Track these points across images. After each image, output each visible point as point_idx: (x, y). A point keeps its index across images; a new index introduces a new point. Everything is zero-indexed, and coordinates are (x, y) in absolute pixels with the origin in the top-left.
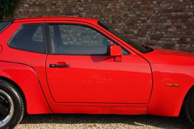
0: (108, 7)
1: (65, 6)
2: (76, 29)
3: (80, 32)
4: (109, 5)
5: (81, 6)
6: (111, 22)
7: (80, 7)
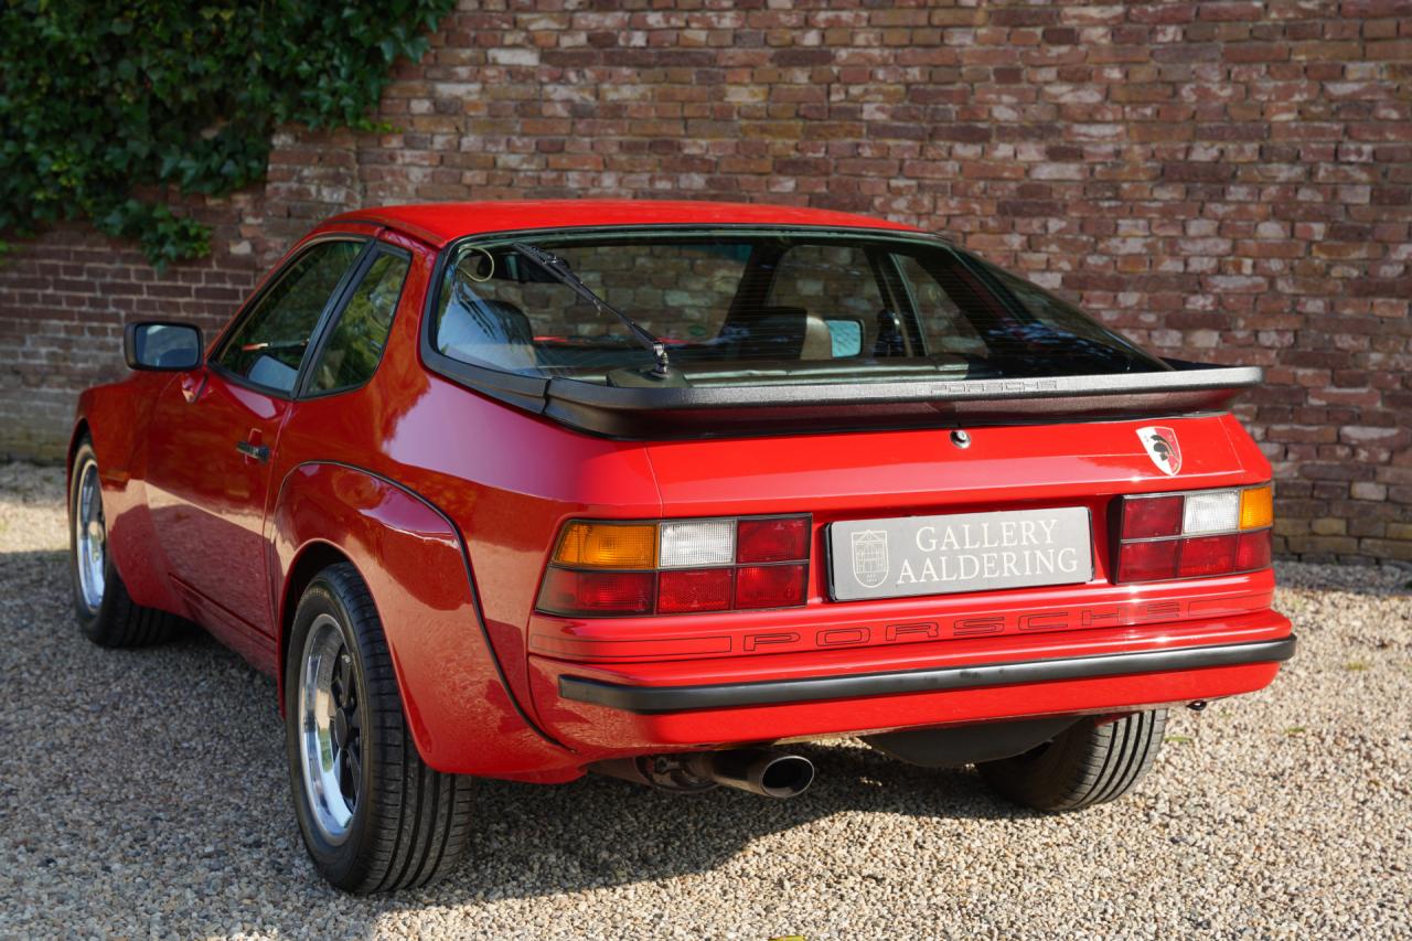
0: (1338, 89)
1: (915, 73)
2: (1016, 241)
3: (1049, 267)
4: (1356, 69)
5: (1076, 76)
6: (1361, 196)
7: (1063, 77)
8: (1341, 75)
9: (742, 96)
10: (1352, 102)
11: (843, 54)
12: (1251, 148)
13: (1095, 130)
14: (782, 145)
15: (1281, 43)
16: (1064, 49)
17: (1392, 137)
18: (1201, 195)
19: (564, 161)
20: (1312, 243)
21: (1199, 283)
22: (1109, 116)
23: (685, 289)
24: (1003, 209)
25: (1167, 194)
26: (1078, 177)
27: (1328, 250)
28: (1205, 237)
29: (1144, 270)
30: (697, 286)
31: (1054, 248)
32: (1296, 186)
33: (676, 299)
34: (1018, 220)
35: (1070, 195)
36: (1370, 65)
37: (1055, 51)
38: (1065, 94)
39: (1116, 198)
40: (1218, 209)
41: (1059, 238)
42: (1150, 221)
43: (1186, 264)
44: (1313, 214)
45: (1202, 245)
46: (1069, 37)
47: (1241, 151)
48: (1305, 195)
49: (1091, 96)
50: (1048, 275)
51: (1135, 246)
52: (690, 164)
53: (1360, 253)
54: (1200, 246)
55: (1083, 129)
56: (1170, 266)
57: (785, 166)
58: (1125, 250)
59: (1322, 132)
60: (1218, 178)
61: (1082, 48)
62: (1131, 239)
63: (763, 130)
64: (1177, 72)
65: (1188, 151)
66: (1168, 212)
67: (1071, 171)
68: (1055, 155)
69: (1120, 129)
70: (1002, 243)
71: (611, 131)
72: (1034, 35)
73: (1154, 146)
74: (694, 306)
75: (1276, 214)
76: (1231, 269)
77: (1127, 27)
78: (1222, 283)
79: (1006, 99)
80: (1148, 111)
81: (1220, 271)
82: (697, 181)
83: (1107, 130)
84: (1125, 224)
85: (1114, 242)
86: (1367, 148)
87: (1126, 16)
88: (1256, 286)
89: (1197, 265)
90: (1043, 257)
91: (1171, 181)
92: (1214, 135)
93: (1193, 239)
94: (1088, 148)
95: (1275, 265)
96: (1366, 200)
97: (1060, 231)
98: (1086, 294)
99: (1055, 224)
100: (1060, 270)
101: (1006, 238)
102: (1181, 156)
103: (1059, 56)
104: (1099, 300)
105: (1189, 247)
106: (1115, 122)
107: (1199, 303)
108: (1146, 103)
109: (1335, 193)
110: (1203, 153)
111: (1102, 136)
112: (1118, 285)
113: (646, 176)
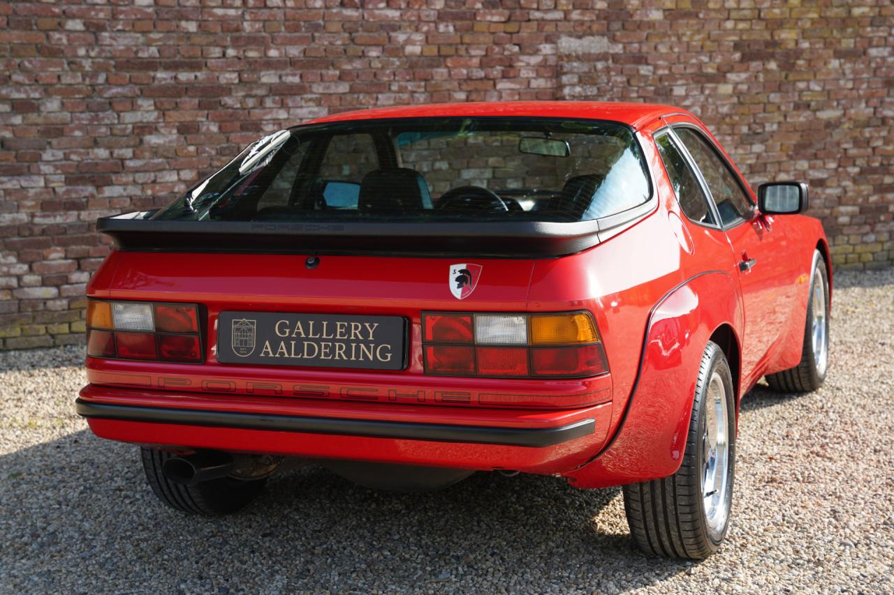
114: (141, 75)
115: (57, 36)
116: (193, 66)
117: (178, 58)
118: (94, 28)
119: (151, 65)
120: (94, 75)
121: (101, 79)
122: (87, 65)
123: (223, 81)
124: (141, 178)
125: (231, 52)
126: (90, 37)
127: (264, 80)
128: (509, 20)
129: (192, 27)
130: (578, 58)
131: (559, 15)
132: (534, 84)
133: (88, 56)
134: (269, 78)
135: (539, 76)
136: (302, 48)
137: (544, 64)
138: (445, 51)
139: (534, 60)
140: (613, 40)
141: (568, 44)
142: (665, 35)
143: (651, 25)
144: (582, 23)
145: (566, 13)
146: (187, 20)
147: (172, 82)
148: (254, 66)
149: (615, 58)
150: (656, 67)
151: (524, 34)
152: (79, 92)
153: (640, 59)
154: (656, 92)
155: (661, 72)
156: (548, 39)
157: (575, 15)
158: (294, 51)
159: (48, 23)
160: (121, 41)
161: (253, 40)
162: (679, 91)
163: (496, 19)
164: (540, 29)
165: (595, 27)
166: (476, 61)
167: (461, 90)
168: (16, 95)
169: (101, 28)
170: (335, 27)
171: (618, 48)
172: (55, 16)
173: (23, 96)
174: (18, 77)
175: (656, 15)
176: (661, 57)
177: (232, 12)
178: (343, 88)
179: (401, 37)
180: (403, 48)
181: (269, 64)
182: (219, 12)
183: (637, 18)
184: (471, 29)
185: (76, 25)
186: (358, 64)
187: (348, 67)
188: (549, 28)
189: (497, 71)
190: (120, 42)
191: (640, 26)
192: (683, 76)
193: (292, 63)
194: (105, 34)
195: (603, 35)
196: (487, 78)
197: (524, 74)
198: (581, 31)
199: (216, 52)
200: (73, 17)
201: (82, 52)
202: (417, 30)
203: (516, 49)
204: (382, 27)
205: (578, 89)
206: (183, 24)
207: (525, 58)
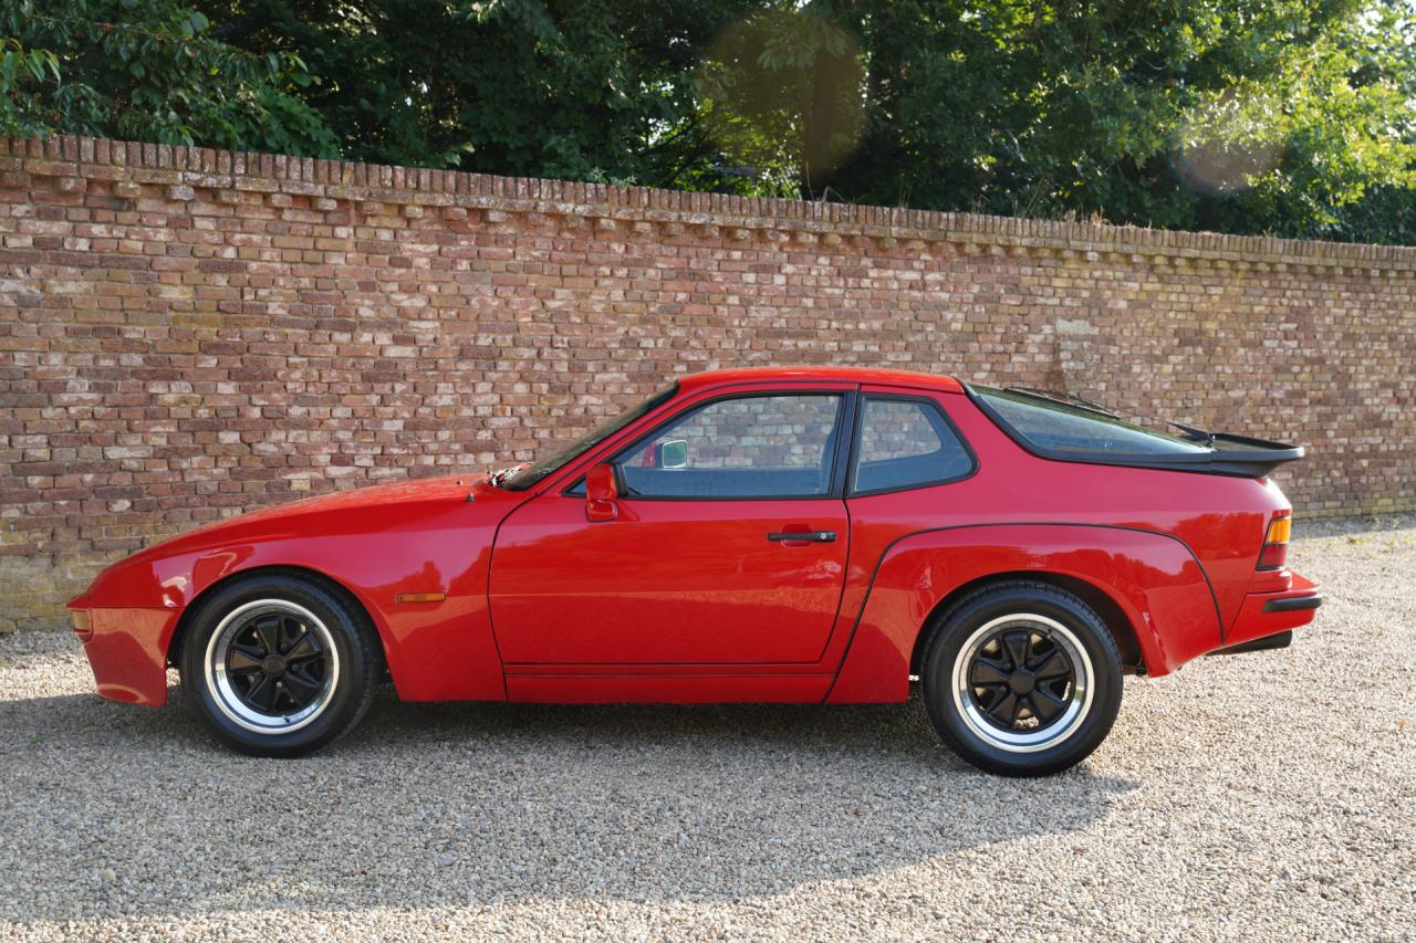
8: (553, 296)
9: (174, 293)
10: (558, 311)
11: (254, 266)
12: (509, 337)
13: (423, 325)
14: (208, 333)
15: (522, 275)
16: (403, 271)
17: (577, 333)
18: (483, 367)
19: (12, 344)
20: (540, 395)
21: (483, 423)
22: (430, 316)
23: (124, 445)
24: (366, 378)
25: (465, 366)
26: (413, 355)
27: (549, 400)
28: (487, 393)
29: (451, 416)
30: (135, 440)
31: (399, 403)
32: (531, 362)
33: (114, 453)
34: (375, 385)
35: (409, 367)
36: (565, 291)
37: (398, 271)
38: (404, 301)
39: (436, 368)
40: (493, 375)
41: (402, 396)
42: (454, 384)
43: (475, 412)
44: (541, 379)
45: (485, 399)
46: (406, 263)
47: (504, 340)
48: (538, 367)
49: (419, 302)
50: (396, 422)
51: (447, 400)
52: (129, 346)
53: (564, 401)
54: (483, 399)
55: (416, 324)
56: (467, 412)
57: (207, 348)
58: (441, 403)
59: (544, 329)
60: (492, 356)
61: (413, 270)
62: (445, 397)
63: (192, 320)
64: (468, 289)
65: (476, 339)
66: (465, 378)
67: (409, 351)
68: (397, 341)
69: (437, 324)
70: (366, 401)
71: (57, 319)
72: (383, 260)
73: (456, 335)
74: (133, 458)
75: (522, 378)
76: (499, 413)
77: (439, 258)
78: (496, 422)
79: (366, 302)
80: (453, 313)
81: (494, 415)
82: (137, 360)
83: (430, 325)
84: (442, 386)
85: (435, 398)
86: (566, 339)
87: (440, 251)
88: (514, 423)
89: (482, 411)
90: (391, 409)
91: (468, 358)
92: (490, 330)
93: (479, 395)
94: (420, 336)
95: (523, 410)
96: (566, 370)
97: (402, 392)
98: (419, 433)
99: (399, 387)
100: (403, 418)
101: (368, 397)
102: (472, 342)
103: (400, 275)
104: (427, 437)
105: (477, 400)
106: (433, 320)
107: (484, 435)
108: (451, 308)
109: (551, 365)
110: (484, 341)
111: (426, 328)
112: (437, 426)
113: (90, 356)
114: (773, 343)
115: (721, 309)
116: (808, 336)
117: (798, 329)
118: (746, 303)
119: (780, 334)
120: (743, 341)
121: (747, 346)
122: (739, 332)
123: (827, 349)
124: (769, 430)
125: (835, 325)
126: (742, 310)
127: (855, 348)
128: (1022, 304)
129: (809, 303)
130: (1070, 338)
131: (1056, 301)
132: (1038, 358)
133: (740, 326)
134: (858, 347)
135: (1040, 352)
136: (882, 322)
137: (1044, 343)
138: (978, 328)
139: (1039, 338)
140: (1093, 324)
141: (1063, 326)
142: (1128, 321)
143: (1119, 312)
144: (1072, 308)
145: (1061, 299)
146: (807, 297)
147: (793, 348)
148: (849, 336)
149: (1092, 339)
150: (1121, 348)
151: (1032, 316)
152: (732, 355)
153: (1110, 341)
154: (1121, 370)
155: (1124, 352)
156: (1049, 321)
157: (1068, 302)
158: (877, 325)
159: (715, 298)
160: (763, 314)
161: (850, 315)
162: (1136, 369)
163: (1013, 302)
164: (1043, 313)
165: (1081, 313)
166: (998, 337)
167: (987, 362)
168: (691, 358)
169: (750, 303)
170: (905, 305)
171: (1096, 331)
172: (721, 292)
173: (695, 358)
174: (694, 343)
175: (1122, 304)
176: (1125, 339)
177: (837, 291)
178: (907, 357)
179: (949, 316)
180: (950, 324)
181: (859, 335)
182: (828, 291)
183: (1109, 306)
184: (996, 312)
185: (733, 300)
186: (919, 337)
187: (912, 339)
188: (1049, 312)
189: (1012, 347)
190: (761, 315)
191: (1111, 312)
192: (1139, 356)
193: (874, 334)
194: (753, 308)
195: (1086, 319)
196: (1005, 352)
197: (1032, 349)
198: (1071, 316)
199: (824, 324)
200: (733, 293)
201: (736, 322)
202: (960, 310)
203: (1026, 328)
204: (936, 307)
205: (1072, 364)
206: (804, 300)
207: (1032, 336)
